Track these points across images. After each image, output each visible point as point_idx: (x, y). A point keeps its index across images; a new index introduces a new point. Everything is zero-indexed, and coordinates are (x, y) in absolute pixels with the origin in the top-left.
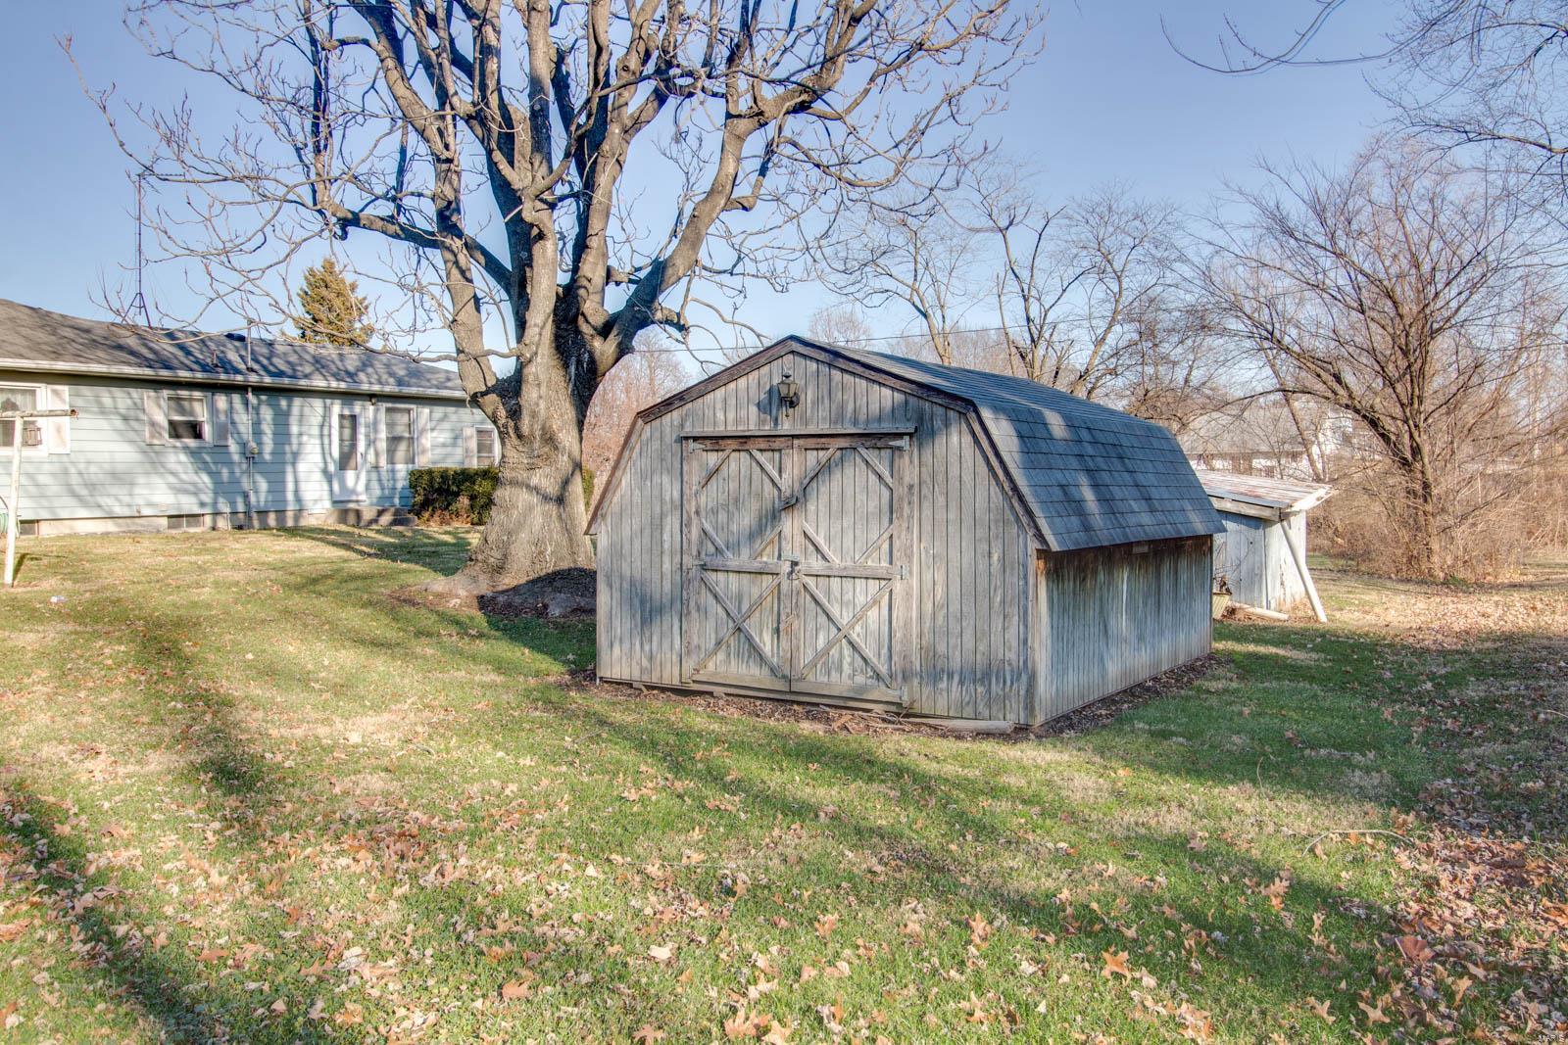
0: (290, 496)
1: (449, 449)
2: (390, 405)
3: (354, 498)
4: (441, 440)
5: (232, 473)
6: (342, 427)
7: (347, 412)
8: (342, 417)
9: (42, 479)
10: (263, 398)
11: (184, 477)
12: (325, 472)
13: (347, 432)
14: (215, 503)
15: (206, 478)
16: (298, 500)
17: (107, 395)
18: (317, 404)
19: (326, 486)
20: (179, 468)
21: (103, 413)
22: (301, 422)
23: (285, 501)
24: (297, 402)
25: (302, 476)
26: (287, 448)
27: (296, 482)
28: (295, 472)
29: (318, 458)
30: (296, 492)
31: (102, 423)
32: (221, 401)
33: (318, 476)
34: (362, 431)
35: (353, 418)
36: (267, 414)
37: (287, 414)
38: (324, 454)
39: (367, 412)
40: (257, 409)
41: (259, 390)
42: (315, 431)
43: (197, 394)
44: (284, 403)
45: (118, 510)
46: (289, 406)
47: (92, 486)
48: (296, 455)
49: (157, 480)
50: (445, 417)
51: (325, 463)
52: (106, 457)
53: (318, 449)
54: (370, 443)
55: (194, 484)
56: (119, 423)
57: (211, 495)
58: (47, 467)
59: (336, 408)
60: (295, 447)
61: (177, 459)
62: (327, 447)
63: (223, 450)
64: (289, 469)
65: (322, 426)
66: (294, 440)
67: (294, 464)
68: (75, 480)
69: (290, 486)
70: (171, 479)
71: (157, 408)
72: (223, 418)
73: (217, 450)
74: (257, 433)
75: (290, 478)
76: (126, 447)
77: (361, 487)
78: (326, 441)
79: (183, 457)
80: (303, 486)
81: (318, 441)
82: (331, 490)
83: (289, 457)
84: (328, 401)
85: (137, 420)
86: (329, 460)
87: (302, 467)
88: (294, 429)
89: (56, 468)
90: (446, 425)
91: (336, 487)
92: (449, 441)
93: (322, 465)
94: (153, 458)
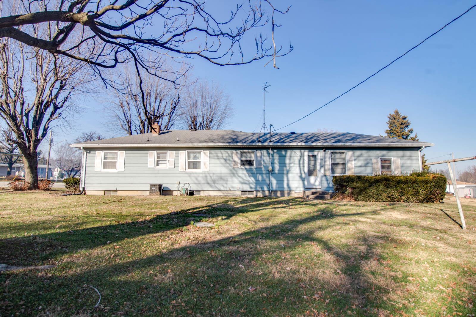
0: (285, 186)
1: (363, 168)
2: (332, 151)
3: (314, 187)
4: (359, 164)
5: (262, 177)
6: (309, 160)
7: (310, 154)
8: (309, 156)
9: (199, 179)
10: (275, 151)
11: (245, 178)
12: (301, 177)
13: (312, 163)
14: (256, 187)
15: (253, 179)
16: (289, 187)
17: (219, 153)
18: (298, 152)
19: (301, 182)
20: (243, 176)
21: (218, 159)
22: (290, 160)
23: (283, 187)
24: (289, 152)
25: (290, 179)
26: (285, 168)
27: (288, 180)
28: (287, 177)
29: (298, 171)
30: (288, 184)
31: (218, 161)
32: (258, 153)
33: (298, 178)
34: (318, 161)
35: (315, 157)
36: (276, 156)
37: (285, 156)
38: (300, 170)
39: (320, 154)
40: (272, 156)
41: (273, 148)
42: (297, 162)
43: (250, 151)
44: (283, 152)
45: (222, 189)
46: (286, 153)
47: (214, 181)
48: (288, 171)
49: (234, 179)
50: (361, 155)
51: (301, 173)
52: (219, 172)
53: (298, 168)
54: (322, 166)
55: (248, 181)
56: (223, 161)
57: (255, 184)
58: (201, 175)
59: (306, 153)
60: (288, 168)
61: (243, 173)
62: (302, 168)
63: (260, 169)
64: (285, 176)
65: (300, 160)
66: (287, 166)
67: (287, 174)
68: (209, 178)
69: (285, 182)
70: (240, 179)
71: (236, 156)
72: (259, 159)
73: (257, 169)
74: (272, 163)
75: (285, 179)
76: (224, 168)
77: (317, 183)
78: (302, 165)
79: (245, 172)
80: (291, 182)
81: (298, 166)
82: (304, 184)
83: (285, 172)
84: (303, 151)
85: (229, 160)
86: (303, 172)
87: (290, 175)
88: (287, 161)
89: (204, 175)
90: (361, 158)
91: (306, 183)
92: (363, 164)
93: (299, 175)
94: (233, 172)
